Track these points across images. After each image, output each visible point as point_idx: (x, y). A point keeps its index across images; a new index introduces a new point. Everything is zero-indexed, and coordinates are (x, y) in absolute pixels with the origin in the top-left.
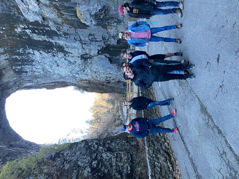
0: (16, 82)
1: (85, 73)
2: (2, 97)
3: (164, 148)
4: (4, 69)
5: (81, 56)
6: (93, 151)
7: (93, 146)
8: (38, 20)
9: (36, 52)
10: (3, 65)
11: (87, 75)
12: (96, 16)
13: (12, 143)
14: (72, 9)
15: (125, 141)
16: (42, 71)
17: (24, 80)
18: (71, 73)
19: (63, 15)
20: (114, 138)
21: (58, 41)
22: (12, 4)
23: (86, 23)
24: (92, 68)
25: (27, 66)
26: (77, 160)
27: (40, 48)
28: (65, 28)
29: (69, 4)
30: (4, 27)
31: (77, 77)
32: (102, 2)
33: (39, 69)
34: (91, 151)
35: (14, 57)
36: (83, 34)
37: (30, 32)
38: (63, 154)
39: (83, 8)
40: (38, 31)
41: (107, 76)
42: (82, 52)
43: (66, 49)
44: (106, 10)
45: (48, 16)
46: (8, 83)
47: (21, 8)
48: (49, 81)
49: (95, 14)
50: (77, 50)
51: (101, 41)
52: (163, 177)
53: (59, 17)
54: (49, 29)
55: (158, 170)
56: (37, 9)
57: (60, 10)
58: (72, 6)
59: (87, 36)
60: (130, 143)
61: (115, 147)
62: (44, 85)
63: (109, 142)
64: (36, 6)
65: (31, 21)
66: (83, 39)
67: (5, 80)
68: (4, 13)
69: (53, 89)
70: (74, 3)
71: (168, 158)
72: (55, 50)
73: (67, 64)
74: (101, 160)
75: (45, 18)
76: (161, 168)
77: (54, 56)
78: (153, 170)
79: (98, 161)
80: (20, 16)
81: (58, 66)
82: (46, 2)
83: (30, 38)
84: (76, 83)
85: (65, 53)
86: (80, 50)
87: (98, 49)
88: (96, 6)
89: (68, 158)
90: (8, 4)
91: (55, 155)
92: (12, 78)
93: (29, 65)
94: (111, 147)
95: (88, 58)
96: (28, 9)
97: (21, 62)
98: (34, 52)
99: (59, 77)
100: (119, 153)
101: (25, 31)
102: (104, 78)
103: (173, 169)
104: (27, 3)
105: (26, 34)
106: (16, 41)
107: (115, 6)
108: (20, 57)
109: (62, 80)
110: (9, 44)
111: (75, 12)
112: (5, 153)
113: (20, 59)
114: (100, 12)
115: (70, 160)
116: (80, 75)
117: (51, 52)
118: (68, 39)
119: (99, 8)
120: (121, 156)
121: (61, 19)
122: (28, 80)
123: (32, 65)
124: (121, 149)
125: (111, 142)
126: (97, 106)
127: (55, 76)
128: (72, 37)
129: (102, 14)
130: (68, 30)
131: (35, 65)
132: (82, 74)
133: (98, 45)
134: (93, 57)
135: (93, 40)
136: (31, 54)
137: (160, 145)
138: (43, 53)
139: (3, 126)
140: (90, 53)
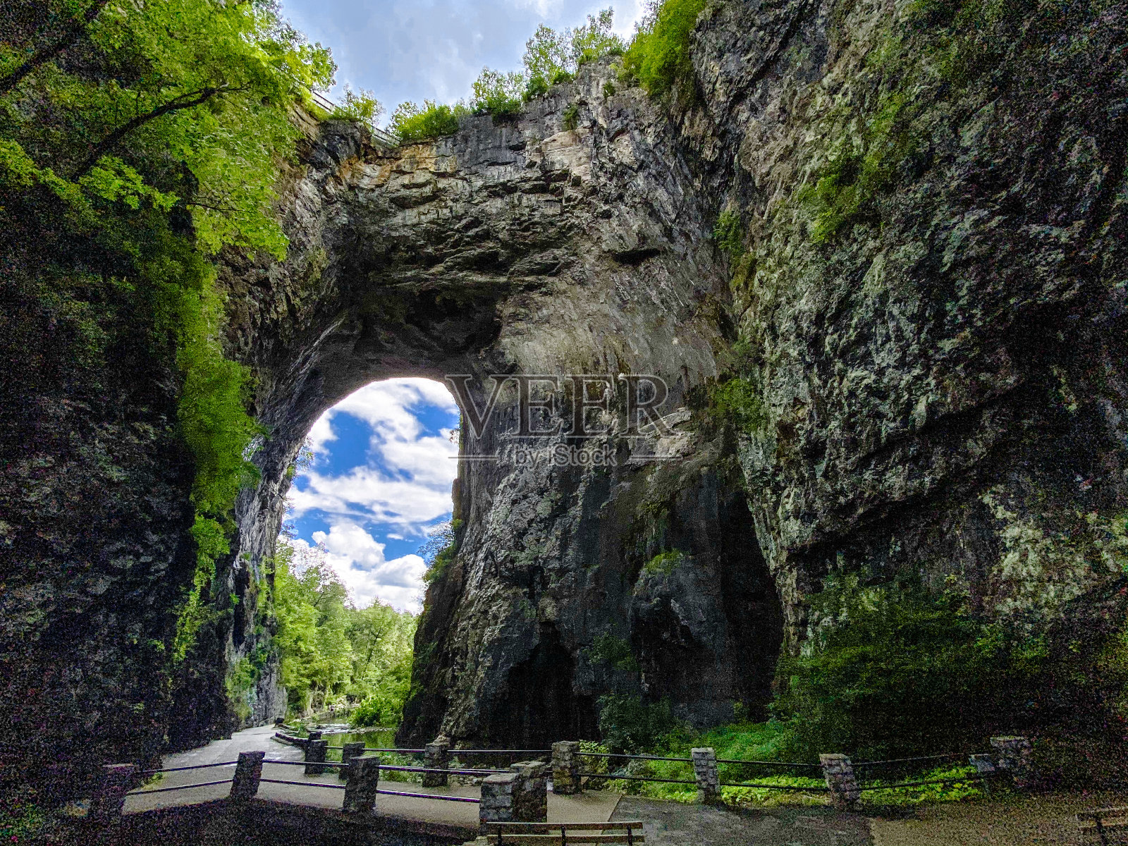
1: (488, 579)
5: (539, 567)
16: (503, 464)
18: (491, 538)
21: (580, 503)
23: (641, 581)
24: (500, 602)
42: (550, 570)
43: (559, 523)
45: (648, 479)
48: (474, 482)
49: (674, 613)
54: (613, 481)
72: (556, 494)
73: (516, 524)
75: (640, 472)
77: (541, 493)
81: (514, 502)
84: (459, 554)
85: (549, 522)
99: (483, 505)
102: (464, 645)
109: (473, 515)
116: (482, 564)
117: (551, 485)
127: (486, 495)
129: (674, 637)
132: (484, 570)
134: (535, 604)
139: (374, 367)
140: (548, 595)
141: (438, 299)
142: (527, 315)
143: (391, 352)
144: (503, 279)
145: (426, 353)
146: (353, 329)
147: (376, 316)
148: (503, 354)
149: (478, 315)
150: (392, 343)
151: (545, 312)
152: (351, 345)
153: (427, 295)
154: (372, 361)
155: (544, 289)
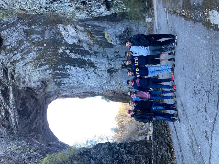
0: (56, 92)
1: (111, 84)
2: (45, 103)
3: (166, 141)
4: (48, 81)
5: (108, 70)
6: (115, 152)
7: (115, 147)
8: (75, 42)
9: (72, 68)
10: (47, 78)
11: (112, 86)
12: (120, 37)
13: (50, 143)
14: (101, 33)
15: (144, 145)
16: (76, 83)
17: (62, 90)
18: (99, 84)
19: (94, 37)
20: (134, 143)
21: (90, 59)
22: (57, 32)
23: (112, 43)
24: (117, 80)
25: (65, 79)
26: (101, 158)
27: (76, 64)
28: (95, 47)
29: (99, 28)
30: (51, 49)
31: (104, 88)
32: (125, 25)
33: (74, 81)
34: (114, 152)
35: (56, 72)
36: (110, 52)
37: (69, 52)
38: (90, 152)
39: (110, 31)
40: (75, 51)
41: (130, 87)
42: (109, 67)
43: (96, 65)
44: (128, 32)
45: (83, 39)
46: (50, 92)
47: (63, 34)
48: (81, 91)
49: (120, 35)
50: (104, 65)
51: (124, 57)
52: (163, 162)
53: (91, 39)
54: (83, 49)
55: (160, 157)
56: (75, 34)
57: (92, 34)
58: (101, 30)
59: (113, 53)
60: (149, 148)
61: (134, 150)
62: (77, 94)
63: (130, 146)
64: (74, 32)
65: (70, 44)
66: (109, 56)
67: (48, 90)
68: (51, 39)
69: (85, 98)
70: (103, 28)
71: (169, 149)
72: (87, 66)
73: (96, 77)
74: (122, 160)
75: (80, 41)
76: (162, 156)
77: (86, 70)
78: (155, 157)
79: (119, 161)
80: (62, 40)
81: (89, 78)
82: (81, 28)
83: (69, 56)
84: (103, 93)
85: (95, 68)
86: (107, 65)
87: (122, 64)
88: (120, 29)
89: (94, 156)
90: (54, 32)
91: (83, 152)
92: (53, 88)
93: (66, 78)
94: (131, 150)
95: (114, 72)
96: (68, 35)
97: (61, 76)
98: (71, 67)
99: (89, 88)
100: (138, 156)
101: (65, 52)
102: (128, 88)
103: (172, 157)
104: (68, 30)
105: (66, 54)
106: (58, 59)
107: (136, 27)
108: (60, 72)
109: (92, 90)
110: (53, 62)
111: (104, 35)
112: (45, 150)
113: (61, 73)
114: (124, 33)
115: (95, 158)
116: (107, 86)
117: (84, 68)
118: (98, 56)
119: (123, 30)
120: (140, 158)
121: (93, 40)
122: (66, 91)
123: (69, 78)
124: (140, 153)
125: (132, 146)
126: (121, 115)
127: (86, 87)
128: (101, 55)
129: (125, 35)
130: (98, 49)
131: (71, 78)
132: (108, 85)
133: (122, 61)
134: (117, 70)
135: (118, 57)
136: (69, 69)
137: (163, 139)
138: (78, 68)
139: (44, 127)
140: (115, 67)
141: (21, 109)
142: (23, 78)
143: (40, 123)
144: (11, 88)
145: (39, 111)
146: (34, 135)
147: (29, 128)
148: (38, 86)
149: (24, 95)
150: (37, 122)
151: (21, 72)
152: (39, 135)
153: (19, 113)
154: (43, 128)
155: (13, 73)
